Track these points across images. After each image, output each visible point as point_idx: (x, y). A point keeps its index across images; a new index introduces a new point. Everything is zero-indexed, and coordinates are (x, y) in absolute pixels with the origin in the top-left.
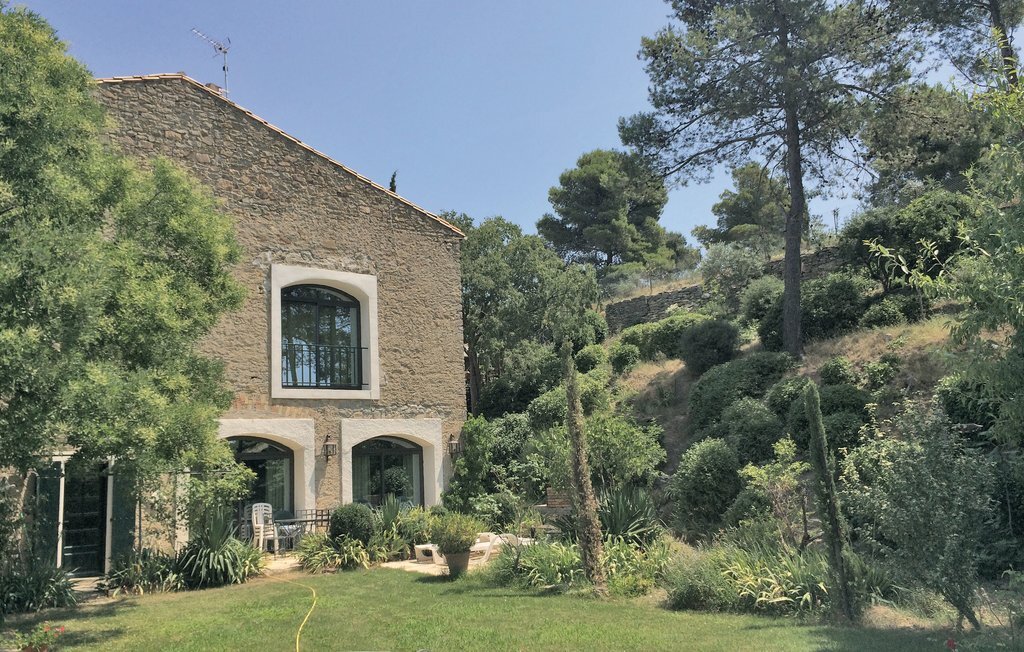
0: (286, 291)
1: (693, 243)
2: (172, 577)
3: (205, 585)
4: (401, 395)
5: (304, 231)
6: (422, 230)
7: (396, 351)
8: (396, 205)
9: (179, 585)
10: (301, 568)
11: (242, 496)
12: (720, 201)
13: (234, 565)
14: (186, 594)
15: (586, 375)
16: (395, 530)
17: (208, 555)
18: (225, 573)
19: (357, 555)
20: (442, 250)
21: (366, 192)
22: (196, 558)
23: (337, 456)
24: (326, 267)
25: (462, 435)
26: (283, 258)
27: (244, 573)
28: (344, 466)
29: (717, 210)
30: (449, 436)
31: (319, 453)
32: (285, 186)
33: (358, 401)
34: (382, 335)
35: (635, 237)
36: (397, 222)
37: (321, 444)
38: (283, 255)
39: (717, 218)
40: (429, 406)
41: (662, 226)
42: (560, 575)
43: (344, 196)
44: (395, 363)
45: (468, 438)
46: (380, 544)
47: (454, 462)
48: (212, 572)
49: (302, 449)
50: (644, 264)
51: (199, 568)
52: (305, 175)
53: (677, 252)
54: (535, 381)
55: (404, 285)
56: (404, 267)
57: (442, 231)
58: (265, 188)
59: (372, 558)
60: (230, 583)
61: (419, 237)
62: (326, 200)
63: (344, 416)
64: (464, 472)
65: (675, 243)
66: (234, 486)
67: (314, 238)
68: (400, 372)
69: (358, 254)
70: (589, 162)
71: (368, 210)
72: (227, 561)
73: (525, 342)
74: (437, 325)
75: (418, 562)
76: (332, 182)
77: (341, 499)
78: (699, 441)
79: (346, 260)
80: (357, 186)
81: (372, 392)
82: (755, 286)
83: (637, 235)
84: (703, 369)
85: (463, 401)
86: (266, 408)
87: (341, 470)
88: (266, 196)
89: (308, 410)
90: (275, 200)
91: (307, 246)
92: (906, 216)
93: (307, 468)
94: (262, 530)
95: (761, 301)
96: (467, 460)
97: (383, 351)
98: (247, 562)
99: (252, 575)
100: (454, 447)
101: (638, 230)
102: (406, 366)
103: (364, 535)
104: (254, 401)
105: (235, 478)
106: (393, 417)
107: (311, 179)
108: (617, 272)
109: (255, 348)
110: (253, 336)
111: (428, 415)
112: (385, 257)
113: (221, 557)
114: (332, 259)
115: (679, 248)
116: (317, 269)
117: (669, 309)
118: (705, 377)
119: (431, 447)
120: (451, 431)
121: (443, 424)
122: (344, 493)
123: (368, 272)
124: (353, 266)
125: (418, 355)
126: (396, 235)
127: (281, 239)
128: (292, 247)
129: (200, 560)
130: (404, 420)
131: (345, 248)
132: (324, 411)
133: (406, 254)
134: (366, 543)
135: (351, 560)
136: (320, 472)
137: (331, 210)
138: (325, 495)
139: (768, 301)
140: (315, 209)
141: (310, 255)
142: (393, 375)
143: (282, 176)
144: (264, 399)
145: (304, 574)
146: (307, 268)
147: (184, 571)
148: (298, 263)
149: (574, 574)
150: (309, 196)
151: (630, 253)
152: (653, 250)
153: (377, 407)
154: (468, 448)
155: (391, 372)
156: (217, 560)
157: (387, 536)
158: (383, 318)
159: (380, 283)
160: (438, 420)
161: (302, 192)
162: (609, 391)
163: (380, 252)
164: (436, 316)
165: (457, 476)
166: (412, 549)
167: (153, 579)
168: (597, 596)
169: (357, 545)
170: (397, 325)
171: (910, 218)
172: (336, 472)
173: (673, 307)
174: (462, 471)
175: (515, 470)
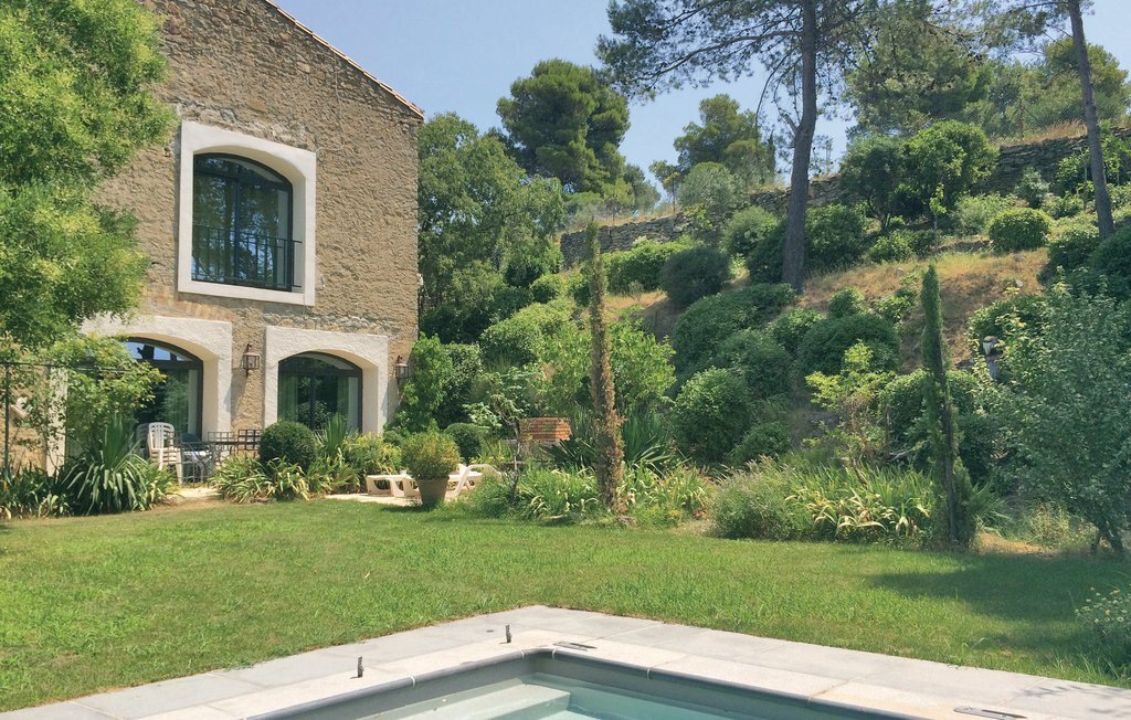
0: (200, 159)
1: (651, 179)
2: (52, 499)
3: (96, 511)
4: (342, 304)
5: (226, 83)
6: (374, 104)
7: (336, 248)
8: (343, 67)
9: (61, 509)
10: (222, 497)
11: (145, 403)
12: (684, 135)
13: (136, 486)
14: (71, 519)
15: (545, 306)
16: (341, 456)
17: (101, 473)
18: (124, 496)
19: (295, 483)
20: (397, 132)
21: (305, 45)
22: (84, 476)
23: (258, 371)
24: (252, 133)
25: (412, 358)
26: (197, 115)
27: (149, 498)
28: (267, 383)
29: (679, 144)
30: (396, 358)
31: (236, 366)
32: (203, 21)
33: (287, 305)
34: (320, 227)
35: (593, 163)
36: (343, 89)
37: (240, 354)
38: (198, 110)
39: (678, 153)
40: (374, 320)
41: (622, 154)
42: (568, 504)
43: (279, 45)
44: (334, 262)
45: (419, 361)
46: (323, 471)
47: (401, 389)
48: (106, 494)
49: (215, 359)
50: (602, 196)
51: (89, 489)
52: (228, 11)
53: (634, 187)
54: (487, 308)
55: (349, 168)
56: (349, 146)
57: (398, 108)
58: (176, 21)
59: (313, 488)
60: (130, 509)
61: (370, 112)
62: (254, 47)
63: (269, 322)
64: (414, 401)
65: (633, 176)
66: (136, 389)
67: (239, 95)
68: (341, 275)
69: (294, 122)
70: (546, 72)
71: (307, 68)
72: (128, 482)
73: (478, 263)
74: (387, 223)
75: (370, 495)
76: (263, 26)
77: (263, 423)
78: (702, 371)
79: (278, 129)
80: (294, 37)
81: (306, 296)
82: (739, 218)
83: (595, 162)
84: (688, 301)
85: (414, 317)
86: (171, 303)
87: (264, 388)
88: (176, 31)
89: (224, 311)
90: (188, 38)
91: (227, 103)
92: (917, 146)
93: (221, 383)
94: (161, 455)
95: (747, 234)
96: (417, 387)
97: (321, 247)
98: (153, 485)
99: (158, 502)
100: (402, 371)
101: (596, 157)
102: (348, 268)
103: (303, 459)
104: (155, 293)
105: (138, 380)
106: (330, 329)
107: (235, 18)
108: (570, 202)
109: (157, 225)
110: (155, 211)
111: (372, 331)
112: (326, 130)
113: (119, 475)
114: (260, 125)
115: (636, 182)
116: (240, 134)
117: (637, 241)
118: (693, 308)
119: (375, 369)
120: (399, 352)
121: (390, 343)
122: (266, 416)
123: (305, 147)
124: (287, 137)
125: (363, 257)
126: (342, 105)
127: (195, 90)
128: (209, 102)
129: (90, 478)
130: (344, 335)
131: (277, 113)
132: (244, 314)
133: (352, 131)
134: (305, 468)
135: (289, 490)
136: (237, 389)
137: (260, 62)
138: (243, 417)
139: (754, 235)
140: (240, 57)
141: (230, 116)
142: (333, 278)
143: (198, 7)
144: (167, 292)
145: (226, 504)
146: (228, 131)
147: (68, 492)
148: (217, 123)
149: (586, 504)
150: (234, 40)
151: (587, 182)
152: (611, 180)
153: (311, 315)
154: (419, 373)
155: (329, 274)
156: (113, 480)
157: (331, 464)
158: (322, 206)
159: (320, 162)
160: (384, 337)
161: (224, 33)
162: (574, 324)
163: (321, 124)
164: (386, 213)
165: (405, 405)
166: (362, 480)
167: (24, 500)
168: (622, 526)
169: (295, 472)
170: (339, 218)
171: (921, 148)
172: (258, 391)
173: (640, 239)
174: (411, 399)
175: (516, 378)
